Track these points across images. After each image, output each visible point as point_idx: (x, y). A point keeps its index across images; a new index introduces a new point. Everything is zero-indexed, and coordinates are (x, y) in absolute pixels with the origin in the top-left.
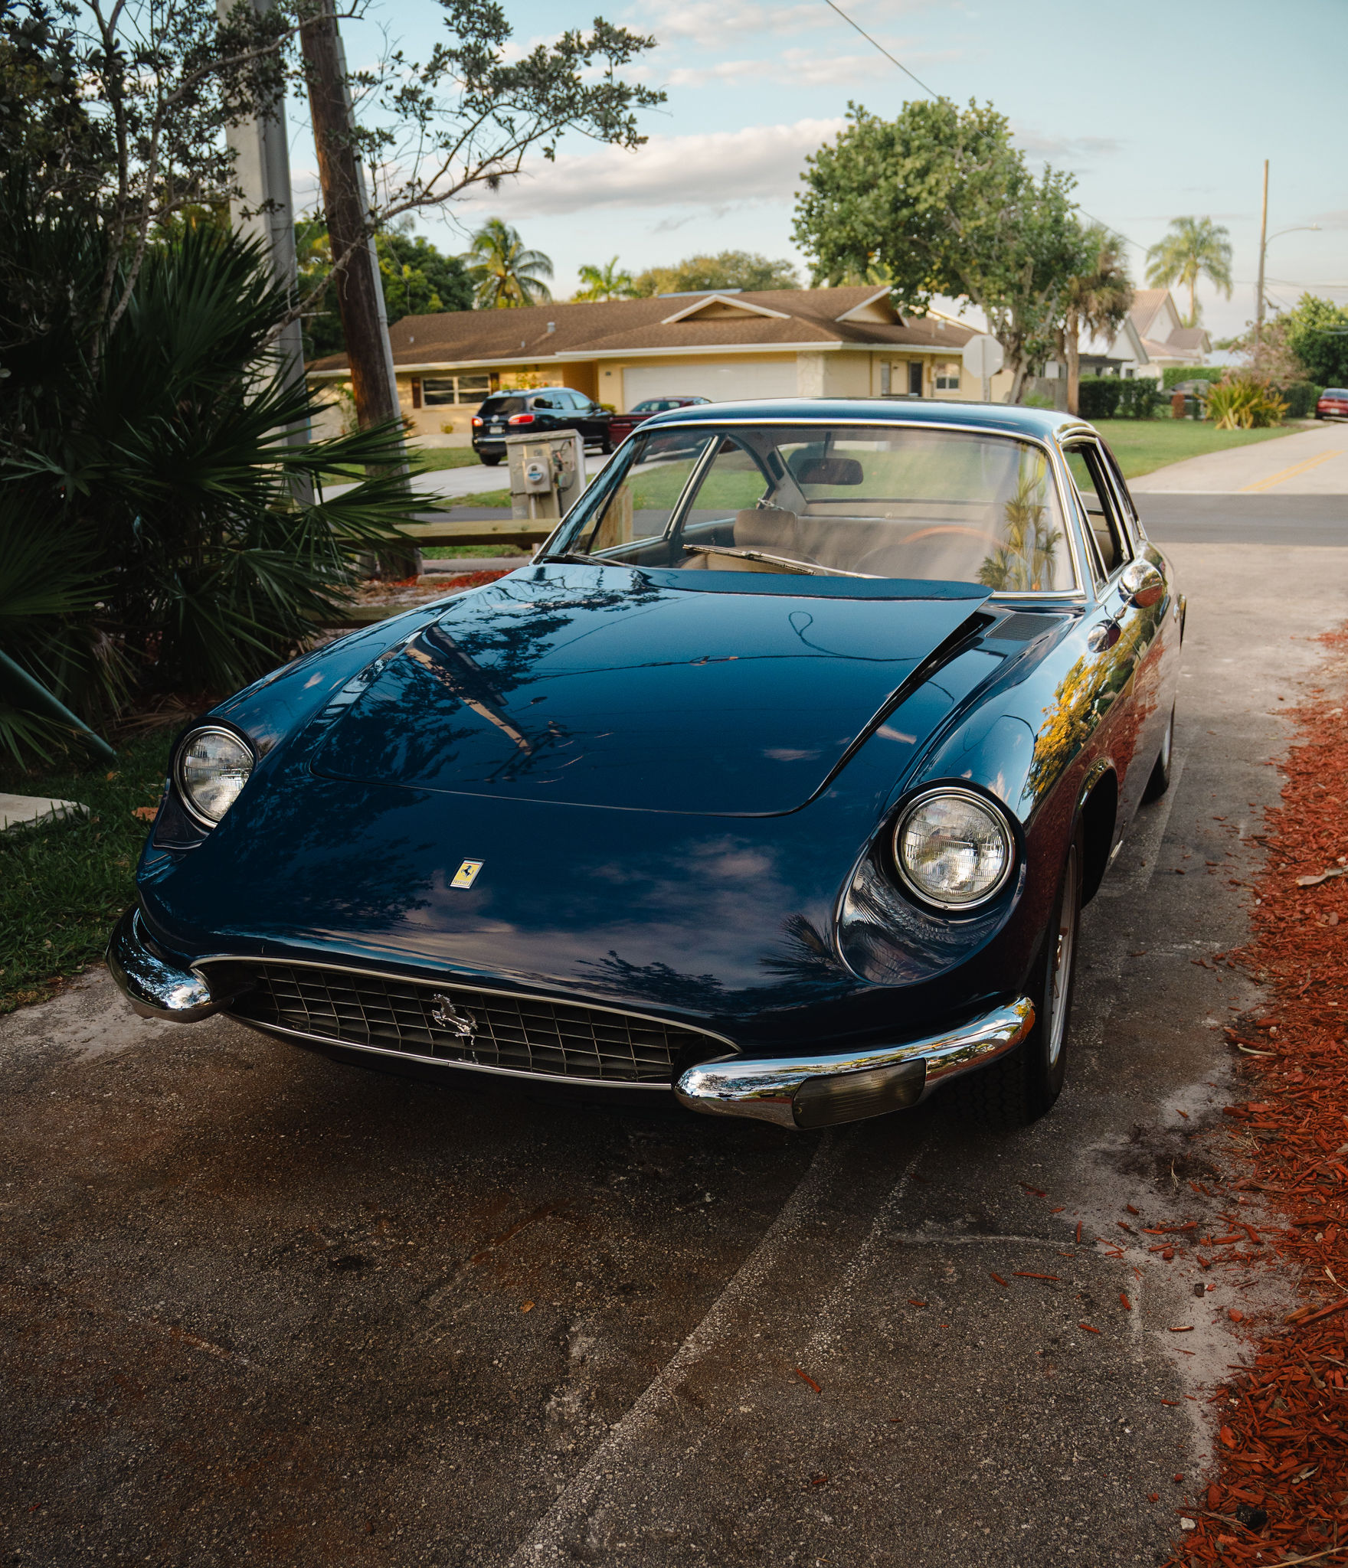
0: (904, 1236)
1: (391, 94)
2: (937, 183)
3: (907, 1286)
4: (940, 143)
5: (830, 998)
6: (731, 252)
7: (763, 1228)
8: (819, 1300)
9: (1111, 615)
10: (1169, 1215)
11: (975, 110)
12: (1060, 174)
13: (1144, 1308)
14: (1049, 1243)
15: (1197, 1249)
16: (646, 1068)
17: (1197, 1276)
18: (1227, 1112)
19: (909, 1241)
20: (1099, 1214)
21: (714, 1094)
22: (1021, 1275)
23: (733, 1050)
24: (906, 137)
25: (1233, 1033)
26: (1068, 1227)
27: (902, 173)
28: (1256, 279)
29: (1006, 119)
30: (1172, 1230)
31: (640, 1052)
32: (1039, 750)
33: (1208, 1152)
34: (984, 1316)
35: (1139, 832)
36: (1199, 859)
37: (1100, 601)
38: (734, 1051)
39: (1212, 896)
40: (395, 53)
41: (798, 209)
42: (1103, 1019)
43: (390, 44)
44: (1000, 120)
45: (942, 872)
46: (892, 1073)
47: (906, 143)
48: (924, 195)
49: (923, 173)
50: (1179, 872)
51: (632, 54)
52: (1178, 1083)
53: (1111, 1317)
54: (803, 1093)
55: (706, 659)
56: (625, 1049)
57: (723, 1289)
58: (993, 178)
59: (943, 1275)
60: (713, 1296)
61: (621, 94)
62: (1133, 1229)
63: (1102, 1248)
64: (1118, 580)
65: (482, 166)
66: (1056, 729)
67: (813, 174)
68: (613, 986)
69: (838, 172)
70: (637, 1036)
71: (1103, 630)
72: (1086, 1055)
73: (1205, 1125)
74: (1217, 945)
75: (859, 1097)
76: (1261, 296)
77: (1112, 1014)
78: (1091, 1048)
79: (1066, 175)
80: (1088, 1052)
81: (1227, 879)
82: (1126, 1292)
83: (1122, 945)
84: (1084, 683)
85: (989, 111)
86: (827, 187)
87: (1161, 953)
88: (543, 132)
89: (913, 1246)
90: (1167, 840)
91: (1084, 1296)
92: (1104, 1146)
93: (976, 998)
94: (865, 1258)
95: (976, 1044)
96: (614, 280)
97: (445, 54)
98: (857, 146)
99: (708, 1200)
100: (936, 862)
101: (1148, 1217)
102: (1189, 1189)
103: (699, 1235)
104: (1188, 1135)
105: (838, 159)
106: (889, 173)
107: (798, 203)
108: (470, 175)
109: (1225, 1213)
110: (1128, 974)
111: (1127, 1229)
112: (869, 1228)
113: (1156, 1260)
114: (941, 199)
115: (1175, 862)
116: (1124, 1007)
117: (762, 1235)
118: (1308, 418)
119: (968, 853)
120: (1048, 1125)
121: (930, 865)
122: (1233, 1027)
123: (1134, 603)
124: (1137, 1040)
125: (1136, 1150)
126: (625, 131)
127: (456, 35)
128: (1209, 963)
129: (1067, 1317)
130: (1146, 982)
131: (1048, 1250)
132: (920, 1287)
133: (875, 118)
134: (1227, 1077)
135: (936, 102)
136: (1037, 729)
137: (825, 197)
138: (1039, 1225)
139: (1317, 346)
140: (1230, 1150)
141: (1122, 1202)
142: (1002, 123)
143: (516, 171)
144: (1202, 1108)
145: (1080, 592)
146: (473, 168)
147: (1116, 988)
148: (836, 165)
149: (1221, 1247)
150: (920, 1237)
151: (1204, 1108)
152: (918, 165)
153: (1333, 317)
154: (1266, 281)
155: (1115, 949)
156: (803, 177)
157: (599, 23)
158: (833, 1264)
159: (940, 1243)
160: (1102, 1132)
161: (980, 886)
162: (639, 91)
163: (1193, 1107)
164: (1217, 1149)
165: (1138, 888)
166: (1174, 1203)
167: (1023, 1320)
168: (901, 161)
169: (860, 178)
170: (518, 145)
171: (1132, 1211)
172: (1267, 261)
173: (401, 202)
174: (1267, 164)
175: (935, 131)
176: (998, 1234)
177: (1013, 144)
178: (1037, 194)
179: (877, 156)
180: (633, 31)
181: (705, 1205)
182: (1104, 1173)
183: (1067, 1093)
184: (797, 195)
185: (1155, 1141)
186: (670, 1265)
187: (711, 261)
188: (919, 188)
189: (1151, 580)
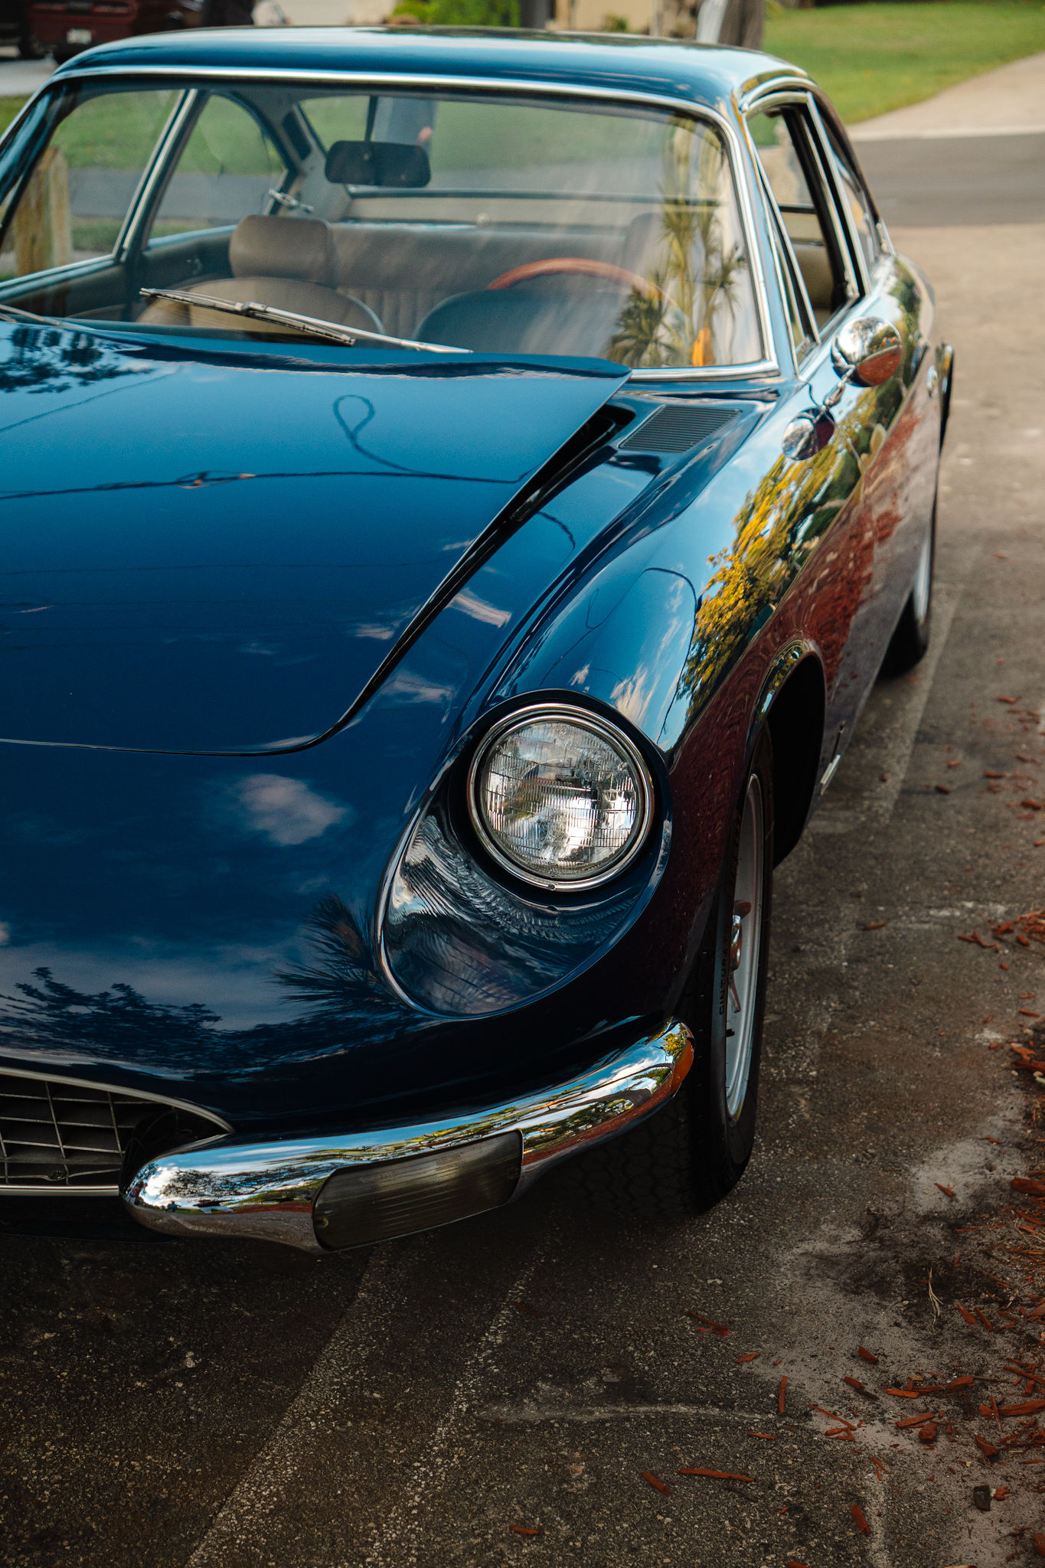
0: (504, 1411)
3: (507, 1500)
5: (376, 1039)
7: (279, 1408)
8: (366, 1533)
9: (820, 399)
10: (927, 1364)
13: (891, 1531)
14: (735, 1416)
15: (974, 1425)
16: (82, 1161)
17: (976, 1474)
18: (1017, 1186)
19: (513, 1419)
20: (814, 1363)
21: (188, 1203)
22: (689, 1474)
23: (218, 1130)
25: (1026, 1053)
26: (765, 1387)
30: (934, 1391)
31: (70, 1135)
32: (703, 623)
33: (988, 1255)
34: (633, 1550)
35: (879, 726)
36: (974, 767)
37: (803, 378)
38: (220, 1131)
39: (994, 827)
42: (818, 1034)
45: (544, 833)
46: (471, 1155)
50: (941, 791)
52: (937, 1139)
53: (838, 1547)
54: (331, 1193)
55: (203, 476)
56: (47, 1132)
57: (210, 1525)
59: (566, 1477)
60: (193, 1538)
62: (870, 1388)
63: (821, 1424)
64: (831, 342)
66: (731, 586)
68: (32, 1033)
70: (64, 1111)
71: (807, 425)
72: (790, 1095)
73: (982, 1208)
74: (1001, 909)
75: (419, 1196)
77: (832, 1026)
78: (799, 1082)
80: (795, 1089)
81: (1016, 800)
82: (861, 1502)
83: (850, 911)
84: (784, 493)
87: (910, 924)
89: (518, 1429)
90: (923, 737)
91: (793, 1509)
92: (821, 1246)
93: (602, 1026)
94: (441, 1453)
95: (606, 1100)
99: (190, 1364)
100: (536, 818)
101: (893, 1368)
102: (959, 1320)
103: (172, 1429)
104: (955, 1225)
109: (1018, 1360)
110: (858, 960)
111: (859, 1389)
112: (449, 1399)
113: (907, 1444)
115: (934, 775)
116: (850, 1014)
117: (277, 1423)
119: (583, 804)
120: (730, 1213)
121: (525, 824)
122: (1026, 1044)
123: (857, 380)
124: (870, 1068)
125: (872, 1252)
128: (986, 939)
129: (767, 1549)
130: (887, 972)
131: (734, 1427)
132: (530, 1502)
134: (1018, 1127)
136: (701, 588)
138: (718, 1386)
140: (1023, 1252)
141: (850, 1343)
144: (976, 1179)
145: (771, 364)
147: (836, 982)
149: (1013, 1421)
150: (531, 1412)
151: (979, 1180)
155: (837, 919)
158: (390, 1467)
159: (561, 1421)
160: (817, 1223)
161: (602, 854)
163: (962, 1179)
164: (1003, 1249)
165: (876, 817)
166: (934, 1342)
167: (695, 1555)
171: (866, 1357)
176: (654, 1402)
181: (184, 1374)
182: (822, 1292)
183: (760, 1159)
185: (902, 1237)
186: (123, 1486)
189: (885, 340)
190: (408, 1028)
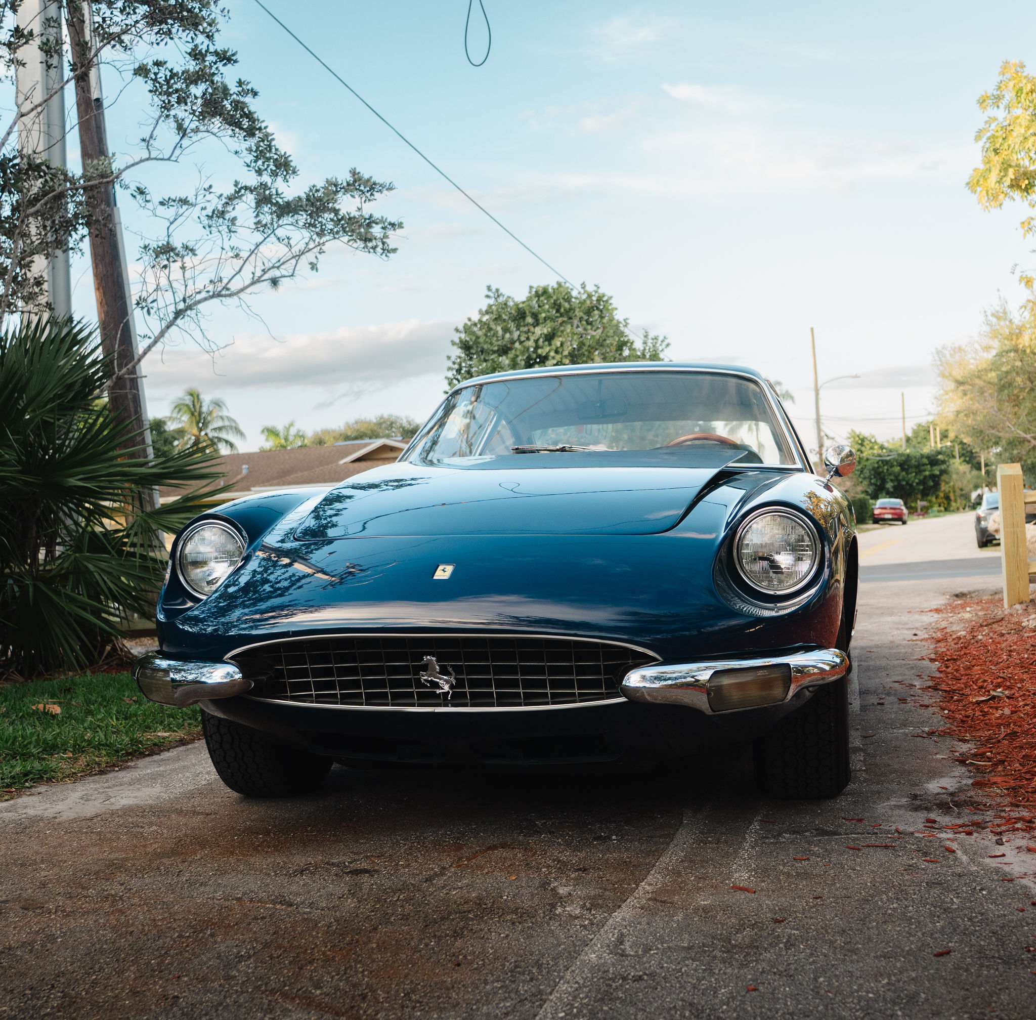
1: (205, 213)
2: (562, 345)
4: (562, 315)
6: (386, 416)
11: (585, 291)
12: (656, 338)
24: (534, 311)
27: (532, 338)
28: (814, 416)
29: (611, 298)
40: (207, 186)
41: (450, 369)
43: (204, 179)
44: (605, 299)
47: (535, 316)
48: (552, 354)
49: (549, 338)
51: (377, 195)
58: (605, 340)
61: (371, 222)
65: (264, 271)
67: (461, 341)
69: (481, 340)
76: (819, 429)
79: (661, 339)
85: (596, 292)
86: (473, 351)
88: (310, 250)
96: (291, 438)
97: (242, 188)
98: (496, 319)
105: (481, 329)
106: (522, 339)
107: (450, 364)
108: (256, 278)
114: (566, 357)
118: (867, 523)
126: (380, 245)
127: (253, 174)
133: (509, 297)
135: (555, 286)
137: (471, 359)
139: (866, 471)
142: (607, 301)
143: (292, 275)
146: (258, 273)
148: (480, 333)
152: (545, 331)
153: (876, 447)
154: (821, 418)
156: (453, 343)
157: (354, 173)
162: (382, 220)
168: (532, 329)
169: (499, 343)
170: (293, 257)
172: (821, 403)
173: (203, 295)
174: (812, 329)
175: (557, 306)
177: (619, 316)
178: (639, 353)
179: (512, 326)
180: (377, 179)
184: (449, 358)
187: (369, 423)
188: (547, 349)
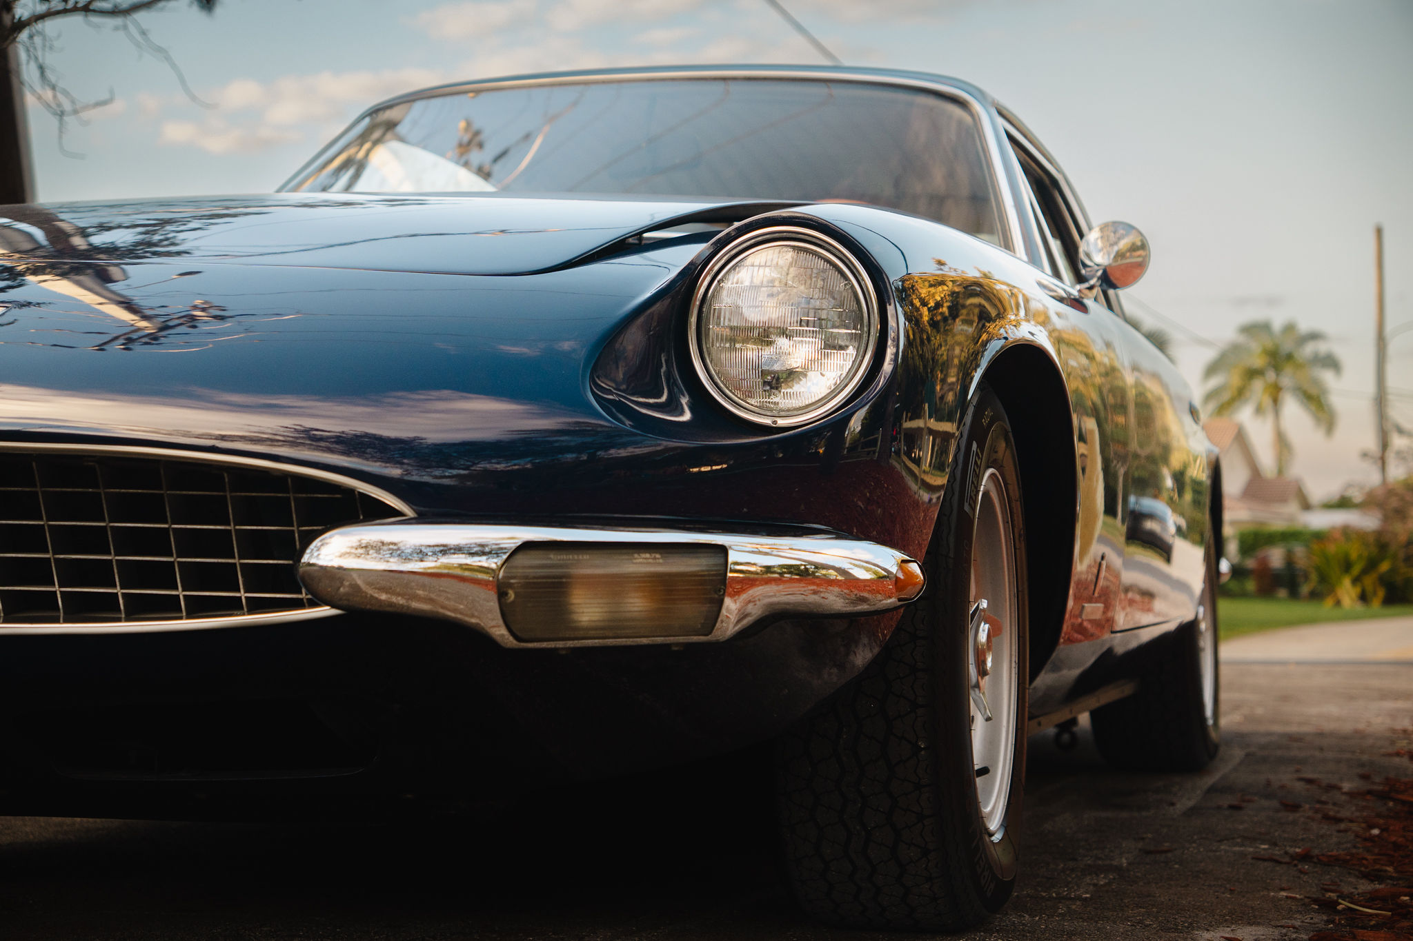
36: (1270, 803)
38: (403, 513)
39: (1292, 823)
42: (1094, 884)
50: (1235, 807)
52: (1225, 923)
54: (518, 563)
76: (1382, 417)
77: (1109, 883)
81: (1319, 816)
83: (1133, 845)
87: (1198, 852)
90: (1215, 791)
110: (1140, 863)
116: (1130, 880)
128: (1284, 859)
130: (1172, 868)
134: (1318, 925)
144: (1268, 938)
151: (1273, 938)
155: (1118, 848)
165: (1162, 815)
172: (1389, 365)
174: (1379, 232)
189: (1128, 254)
190: (599, 453)
